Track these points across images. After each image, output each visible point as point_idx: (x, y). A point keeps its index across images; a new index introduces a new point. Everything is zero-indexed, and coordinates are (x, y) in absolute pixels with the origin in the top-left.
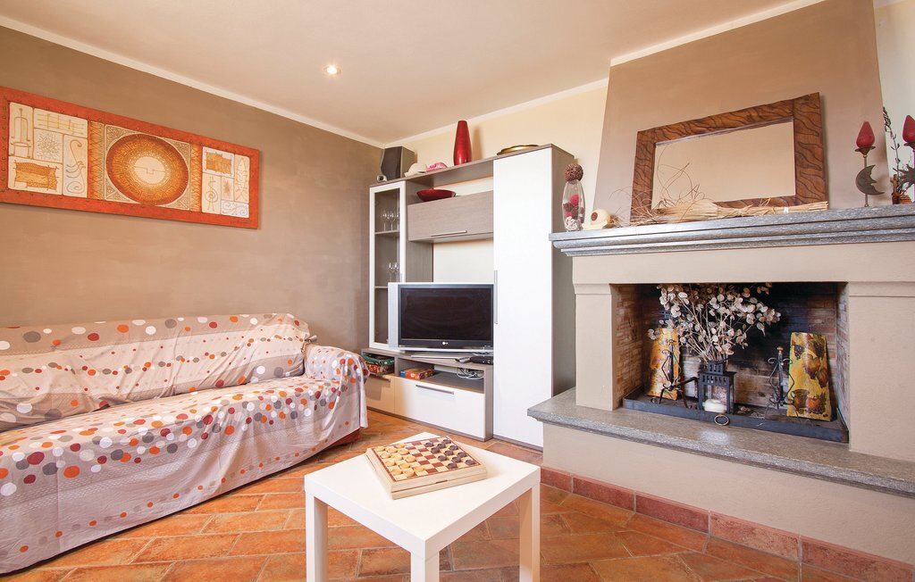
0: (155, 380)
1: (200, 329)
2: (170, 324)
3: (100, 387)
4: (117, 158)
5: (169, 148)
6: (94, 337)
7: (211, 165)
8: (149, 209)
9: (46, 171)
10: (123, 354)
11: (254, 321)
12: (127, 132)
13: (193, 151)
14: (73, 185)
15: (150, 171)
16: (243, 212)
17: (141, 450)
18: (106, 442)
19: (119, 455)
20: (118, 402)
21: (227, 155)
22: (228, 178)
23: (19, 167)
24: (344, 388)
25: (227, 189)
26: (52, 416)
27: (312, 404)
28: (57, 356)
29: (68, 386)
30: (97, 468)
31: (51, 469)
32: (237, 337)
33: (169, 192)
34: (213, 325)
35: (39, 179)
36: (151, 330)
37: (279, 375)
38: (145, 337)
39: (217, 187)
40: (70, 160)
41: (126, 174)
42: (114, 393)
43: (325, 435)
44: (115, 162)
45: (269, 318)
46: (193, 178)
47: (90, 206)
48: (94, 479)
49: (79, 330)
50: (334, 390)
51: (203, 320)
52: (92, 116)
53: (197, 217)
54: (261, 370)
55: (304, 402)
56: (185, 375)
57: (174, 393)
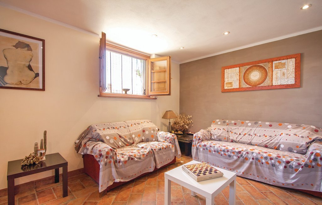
0: (246, 139)
1: (266, 126)
2: (256, 123)
3: (233, 137)
4: (246, 75)
5: (262, 67)
6: (235, 124)
7: (277, 67)
8: (255, 87)
9: (231, 83)
10: (240, 129)
11: (290, 126)
12: (248, 67)
13: (269, 65)
14: (236, 85)
15: (255, 76)
16: (292, 81)
20: (236, 142)
21: (283, 61)
22: (284, 70)
23: (226, 83)
25: (284, 74)
27: (284, 165)
28: (225, 127)
29: (225, 134)
30: (214, 153)
31: (207, 149)
32: (279, 131)
33: (261, 81)
34: (271, 126)
35: (230, 85)
36: (249, 124)
37: (290, 150)
38: (247, 126)
39: (279, 75)
40: (235, 79)
41: (248, 79)
42: (235, 139)
44: (245, 77)
45: (299, 126)
46: (269, 74)
47: (240, 90)
48: (213, 155)
49: (233, 122)
51: (268, 123)
52: (240, 66)
53: (272, 88)
54: (282, 146)
55: (279, 162)
56: (255, 140)
57: (250, 144)
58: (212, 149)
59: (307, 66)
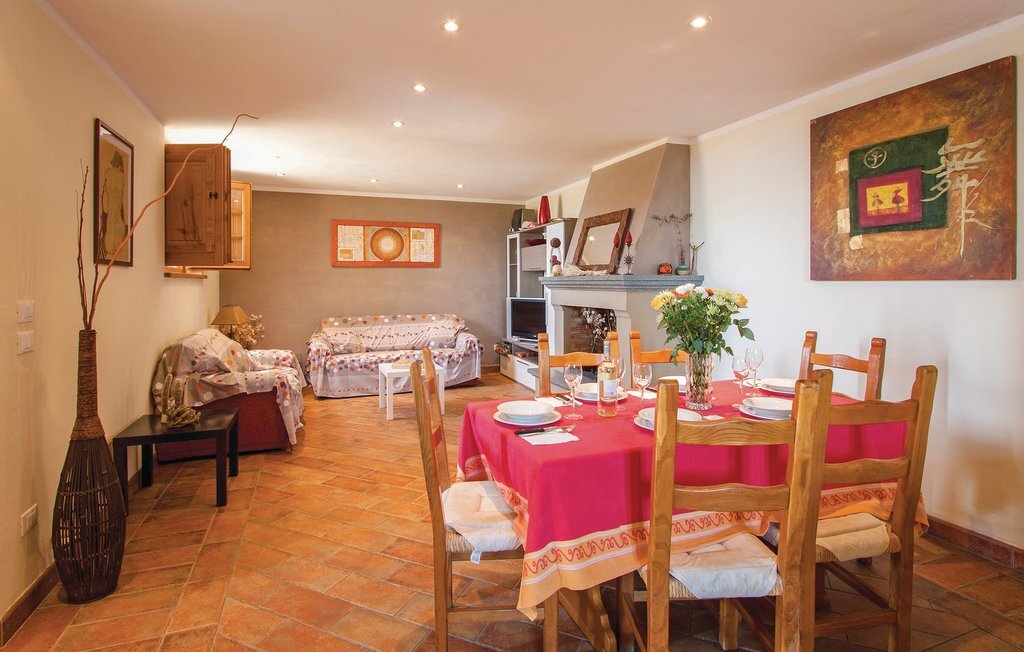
0: (386, 343)
1: (408, 321)
2: (395, 318)
3: (367, 343)
4: (375, 241)
5: (396, 232)
6: (365, 322)
7: (415, 237)
8: (388, 263)
9: (349, 252)
10: (374, 330)
11: (434, 318)
12: (378, 228)
13: (406, 231)
14: (358, 256)
15: (388, 245)
16: (431, 259)
17: (374, 366)
18: (362, 361)
19: (366, 366)
20: (372, 350)
21: (422, 230)
22: (423, 242)
23: (341, 251)
24: (465, 355)
25: (423, 248)
26: (350, 352)
27: (447, 360)
28: (352, 329)
29: (355, 342)
30: (359, 369)
31: (346, 367)
32: (424, 326)
33: (395, 254)
34: (413, 319)
35: (347, 255)
36: (386, 321)
37: (441, 346)
38: (384, 324)
39: (417, 247)
40: (357, 246)
41: (377, 248)
42: (371, 346)
43: (453, 377)
44: (373, 244)
45: (442, 317)
46: (406, 245)
47: (365, 265)
48: (358, 374)
49: (360, 319)
50: (460, 356)
51: (409, 317)
52: (365, 224)
53: (409, 265)
54: (432, 343)
55: (443, 359)
56: (400, 342)
57: (393, 349)
58: (356, 364)
59: (445, 241)
